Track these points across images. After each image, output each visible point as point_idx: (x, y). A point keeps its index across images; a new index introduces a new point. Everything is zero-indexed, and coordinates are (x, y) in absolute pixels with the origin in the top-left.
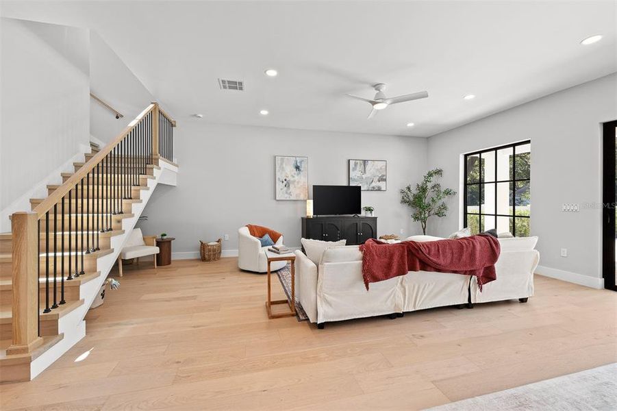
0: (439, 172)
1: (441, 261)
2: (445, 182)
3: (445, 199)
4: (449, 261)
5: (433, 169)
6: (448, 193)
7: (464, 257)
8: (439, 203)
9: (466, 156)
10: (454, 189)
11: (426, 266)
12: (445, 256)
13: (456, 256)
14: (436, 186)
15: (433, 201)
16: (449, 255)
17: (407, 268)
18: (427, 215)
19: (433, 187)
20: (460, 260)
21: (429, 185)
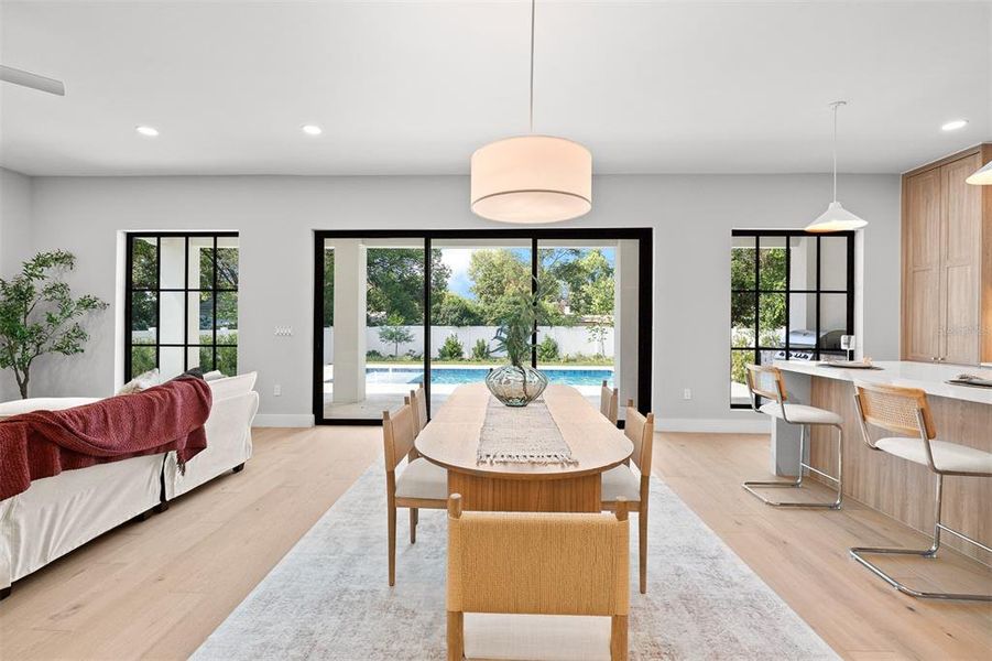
0: (65, 259)
1: (114, 439)
2: (79, 283)
3: (82, 318)
4: (127, 437)
5: (47, 249)
6: (88, 304)
7: (155, 423)
8: (69, 324)
9: (130, 237)
10: (103, 299)
11: (76, 457)
12: (119, 429)
13: (140, 423)
14: (57, 289)
15: (51, 320)
16: (128, 426)
17: (28, 475)
18: (31, 353)
19: (49, 291)
20: (147, 430)
21: (38, 285)
